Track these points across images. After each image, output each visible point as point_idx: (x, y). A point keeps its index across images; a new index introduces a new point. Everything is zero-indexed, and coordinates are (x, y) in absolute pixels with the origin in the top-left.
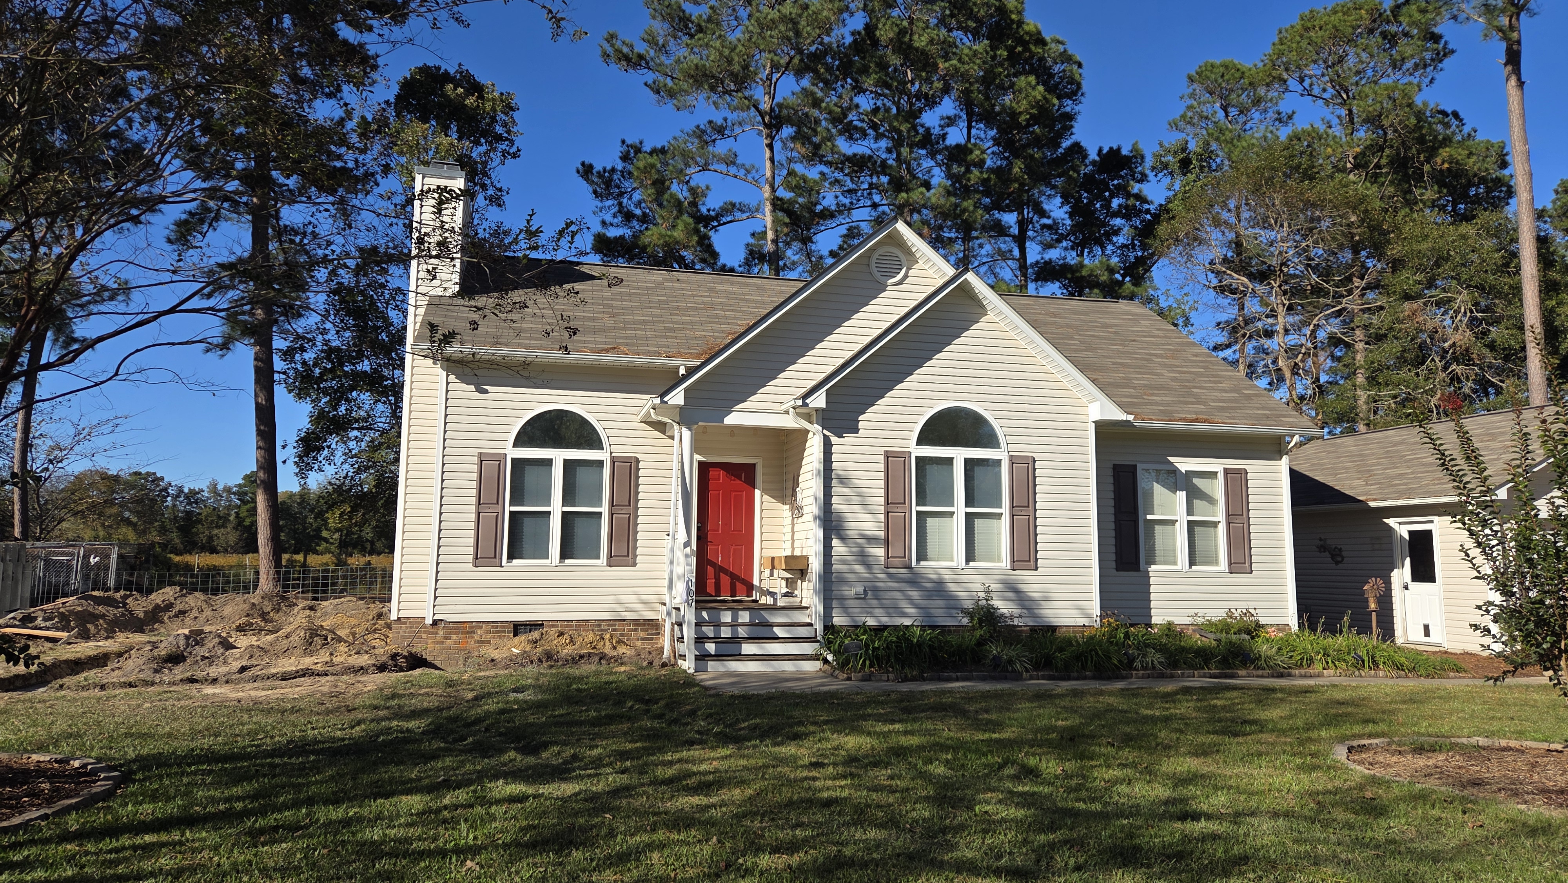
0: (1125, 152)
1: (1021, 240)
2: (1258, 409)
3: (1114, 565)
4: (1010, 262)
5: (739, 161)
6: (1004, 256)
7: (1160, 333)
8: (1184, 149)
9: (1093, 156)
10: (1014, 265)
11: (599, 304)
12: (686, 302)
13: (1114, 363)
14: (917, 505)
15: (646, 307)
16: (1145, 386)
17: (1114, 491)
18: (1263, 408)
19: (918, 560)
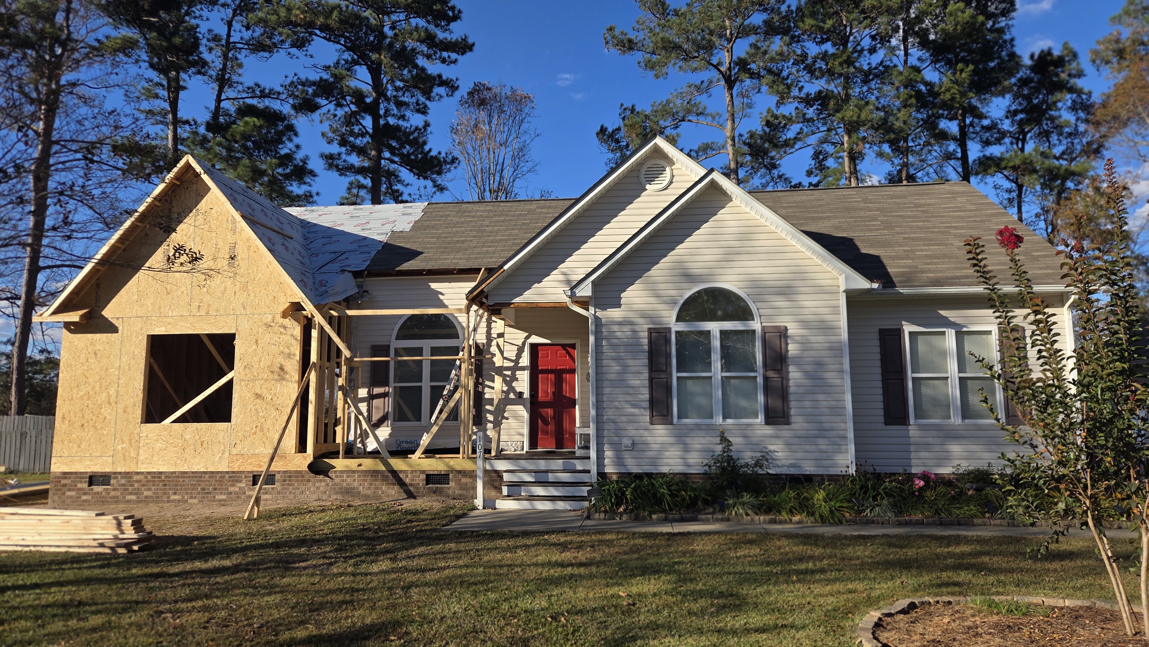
0: (1056, 53)
1: (962, 141)
2: (1040, 269)
3: (882, 419)
4: (952, 162)
5: (707, 111)
6: (948, 156)
7: (973, 207)
8: (1118, 41)
9: (1027, 61)
10: (958, 164)
13: (904, 238)
14: (678, 371)
16: (926, 256)
17: (881, 353)
18: (1047, 268)
19: (679, 417)
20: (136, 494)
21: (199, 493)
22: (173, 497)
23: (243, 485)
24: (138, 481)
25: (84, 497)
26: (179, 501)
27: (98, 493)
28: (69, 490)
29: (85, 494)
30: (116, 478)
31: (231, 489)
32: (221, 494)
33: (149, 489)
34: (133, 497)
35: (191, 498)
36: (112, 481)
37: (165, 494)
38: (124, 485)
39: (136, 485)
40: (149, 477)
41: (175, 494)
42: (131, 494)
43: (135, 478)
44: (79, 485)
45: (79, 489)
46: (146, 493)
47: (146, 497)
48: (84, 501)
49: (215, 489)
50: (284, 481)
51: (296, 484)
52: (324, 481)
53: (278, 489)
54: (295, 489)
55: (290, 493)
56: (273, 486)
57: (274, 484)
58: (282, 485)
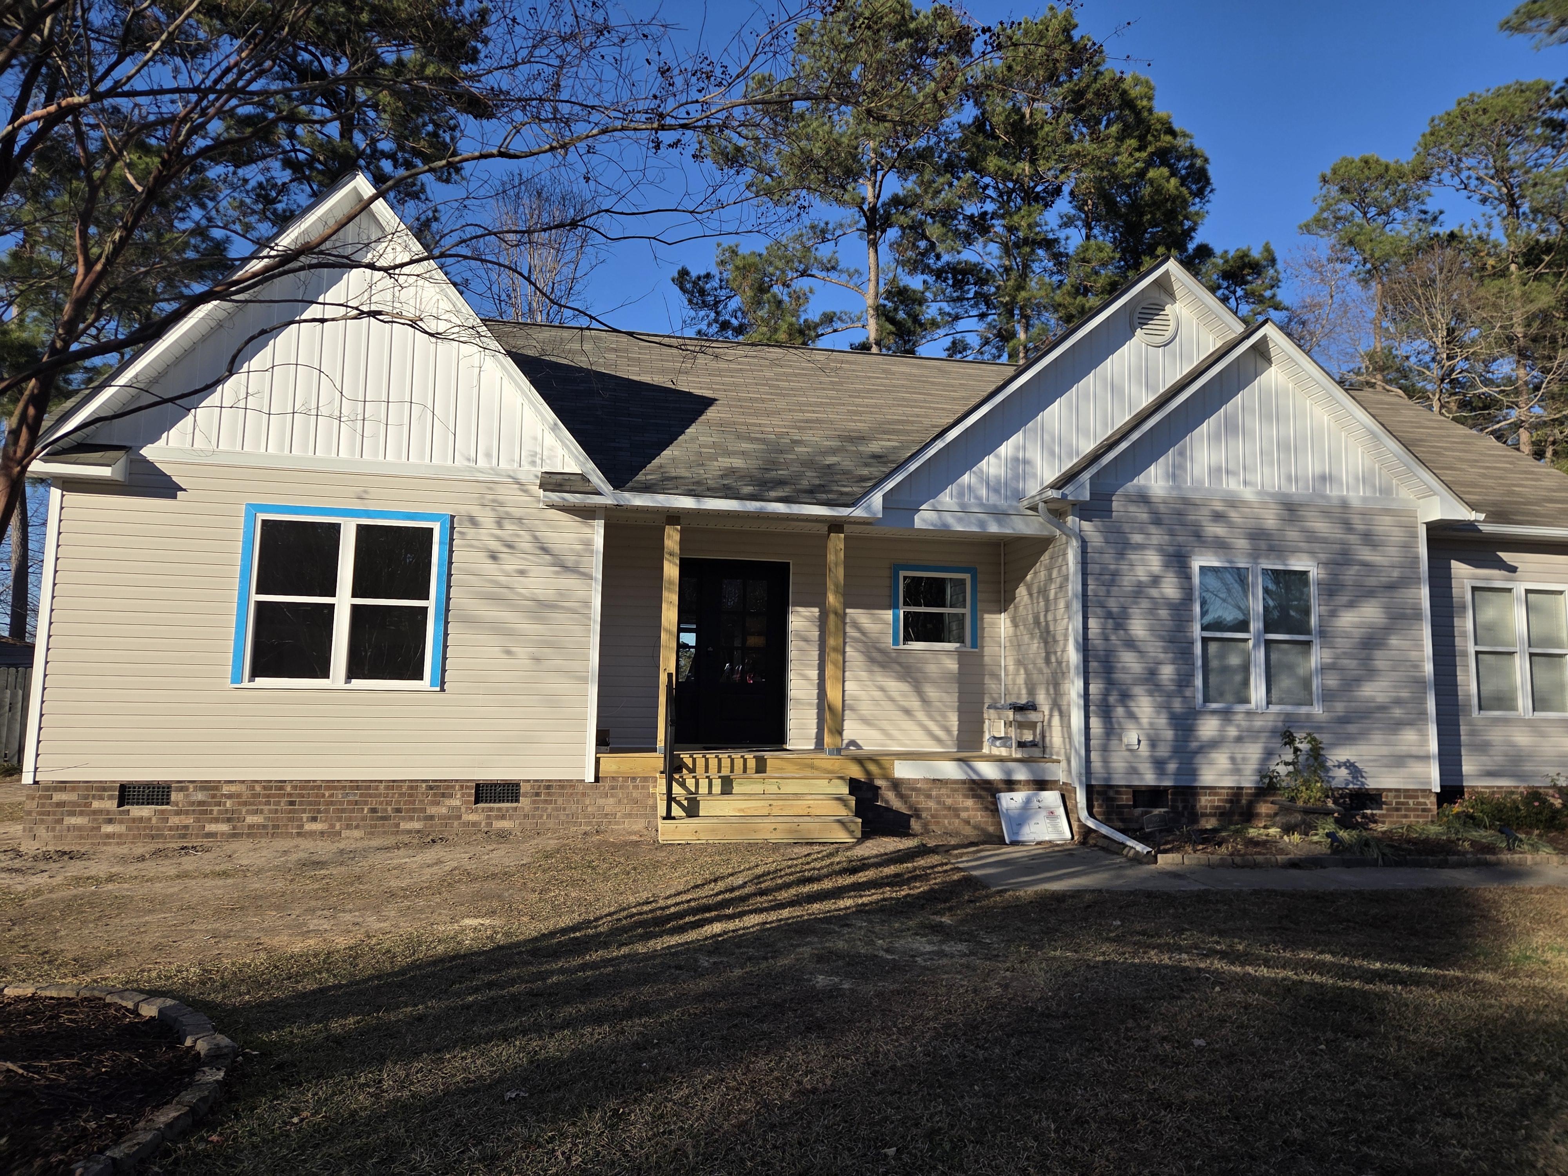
0: (1254, 255)
5: (841, 267)
11: (764, 385)
12: (863, 384)
15: (817, 389)
20: (229, 820)
21: (364, 819)
22: (309, 827)
23: (456, 802)
24: (230, 796)
25: (108, 829)
26: (322, 833)
27: (141, 819)
28: (72, 814)
29: (110, 821)
30: (181, 789)
31: (432, 810)
32: (412, 819)
33: (256, 812)
34: (224, 827)
35: (349, 827)
36: (174, 796)
37: (291, 820)
38: (201, 803)
39: (229, 804)
40: (258, 788)
41: (314, 819)
42: (216, 820)
43: (226, 789)
44: (96, 805)
45: (95, 812)
46: (250, 819)
47: (251, 827)
48: (108, 836)
49: (398, 810)
50: (537, 794)
51: (560, 801)
52: (612, 796)
53: (526, 810)
54: (558, 809)
55: (549, 816)
56: (515, 805)
57: (517, 801)
58: (534, 802)
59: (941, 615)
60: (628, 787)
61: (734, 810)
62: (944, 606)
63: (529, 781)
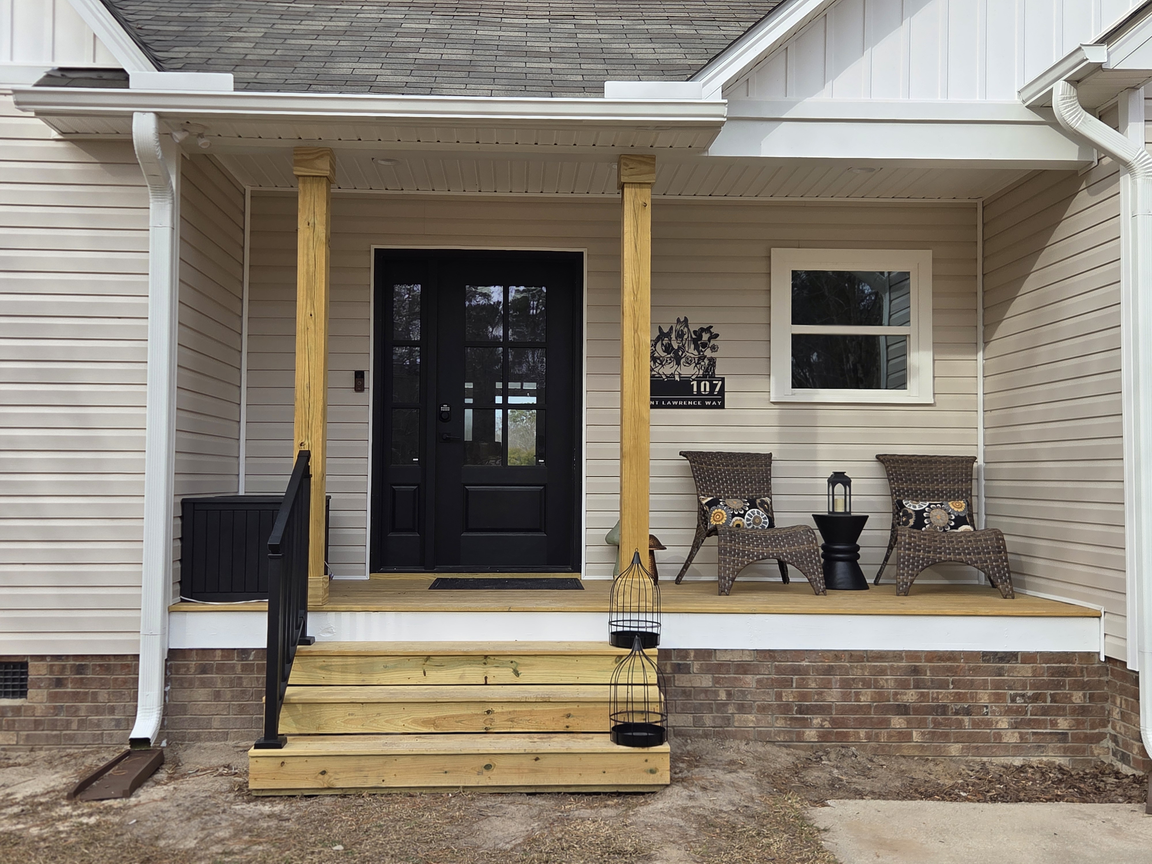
50: (59, 683)
51: (103, 695)
52: (204, 684)
53: (38, 713)
54: (98, 711)
55: (82, 724)
56: (17, 702)
57: (23, 694)
58: (53, 697)
59: (873, 339)
60: (233, 668)
61: (415, 721)
62: (878, 322)
63: (42, 657)
